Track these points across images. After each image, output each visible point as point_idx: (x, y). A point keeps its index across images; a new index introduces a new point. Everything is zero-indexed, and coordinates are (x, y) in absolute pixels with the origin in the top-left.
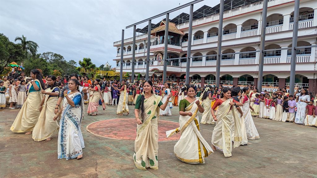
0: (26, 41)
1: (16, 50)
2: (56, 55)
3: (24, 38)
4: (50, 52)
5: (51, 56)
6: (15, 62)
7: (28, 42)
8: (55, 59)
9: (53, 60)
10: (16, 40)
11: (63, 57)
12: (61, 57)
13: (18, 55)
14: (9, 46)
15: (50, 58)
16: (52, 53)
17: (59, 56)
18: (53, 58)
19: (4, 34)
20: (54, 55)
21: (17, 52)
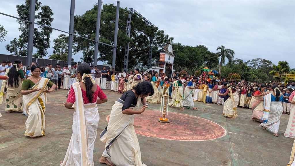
0: (225, 49)
1: (211, 57)
2: (264, 61)
3: (223, 47)
4: (259, 59)
5: (260, 62)
6: (207, 67)
7: (226, 50)
8: (263, 65)
9: (262, 66)
10: (218, 49)
11: (271, 62)
12: (270, 63)
13: (213, 62)
14: (206, 54)
15: (259, 64)
16: (261, 59)
17: (268, 61)
18: (262, 64)
19: (205, 46)
20: (263, 61)
21: (211, 60)
